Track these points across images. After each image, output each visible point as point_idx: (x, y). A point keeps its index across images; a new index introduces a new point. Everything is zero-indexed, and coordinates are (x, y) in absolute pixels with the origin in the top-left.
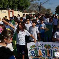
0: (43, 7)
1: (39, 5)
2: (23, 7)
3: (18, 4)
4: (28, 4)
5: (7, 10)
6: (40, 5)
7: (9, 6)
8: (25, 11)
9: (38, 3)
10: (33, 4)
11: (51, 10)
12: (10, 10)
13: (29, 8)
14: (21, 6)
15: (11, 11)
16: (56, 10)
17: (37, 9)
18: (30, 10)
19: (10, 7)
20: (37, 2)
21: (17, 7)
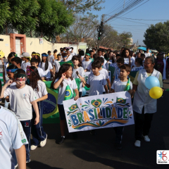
0: (110, 28)
1: (99, 23)
2: (53, 27)
3: (40, 18)
4: (69, 18)
5: (5, 33)
6: (102, 23)
7: (13, 21)
8: (60, 37)
9: (97, 16)
10: (82, 20)
11: (131, 36)
12: (16, 33)
13: (71, 28)
14: (48, 24)
15: (17, 38)
16: (146, 36)
17: (92, 34)
18: (72, 35)
19: (15, 25)
20: (94, 12)
21: (36, 27)
